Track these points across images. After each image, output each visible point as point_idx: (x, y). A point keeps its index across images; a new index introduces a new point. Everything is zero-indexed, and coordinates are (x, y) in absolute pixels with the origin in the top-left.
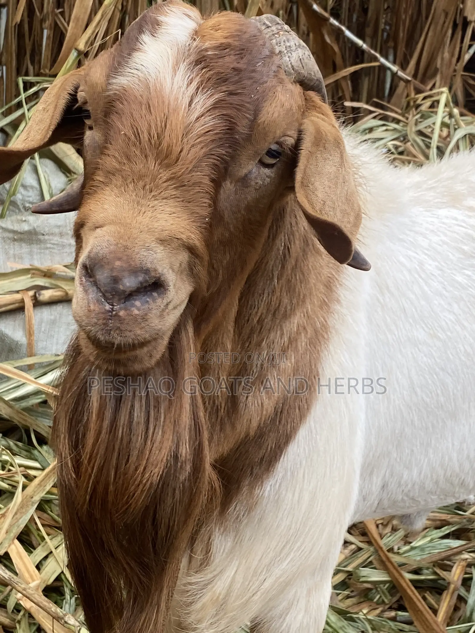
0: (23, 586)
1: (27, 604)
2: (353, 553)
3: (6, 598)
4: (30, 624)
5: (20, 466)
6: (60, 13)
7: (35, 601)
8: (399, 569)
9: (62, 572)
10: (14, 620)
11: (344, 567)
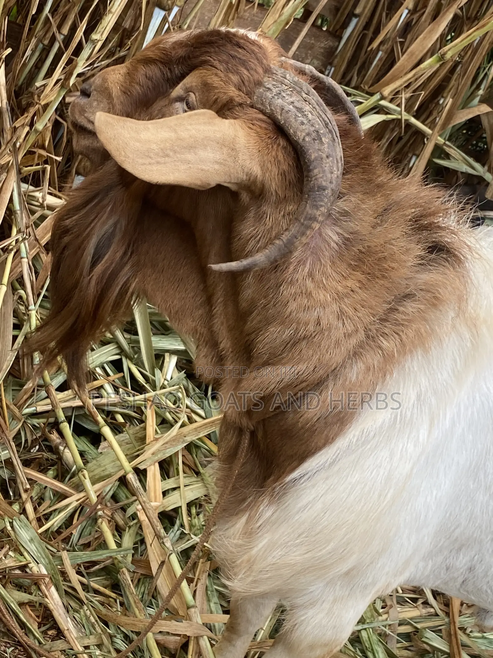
0: (144, 499)
1: (142, 516)
2: (429, 616)
3: (129, 505)
4: (137, 533)
5: (187, 407)
6: (400, 42)
7: (148, 515)
8: (461, 648)
9: (181, 507)
10: (126, 524)
11: (415, 623)
